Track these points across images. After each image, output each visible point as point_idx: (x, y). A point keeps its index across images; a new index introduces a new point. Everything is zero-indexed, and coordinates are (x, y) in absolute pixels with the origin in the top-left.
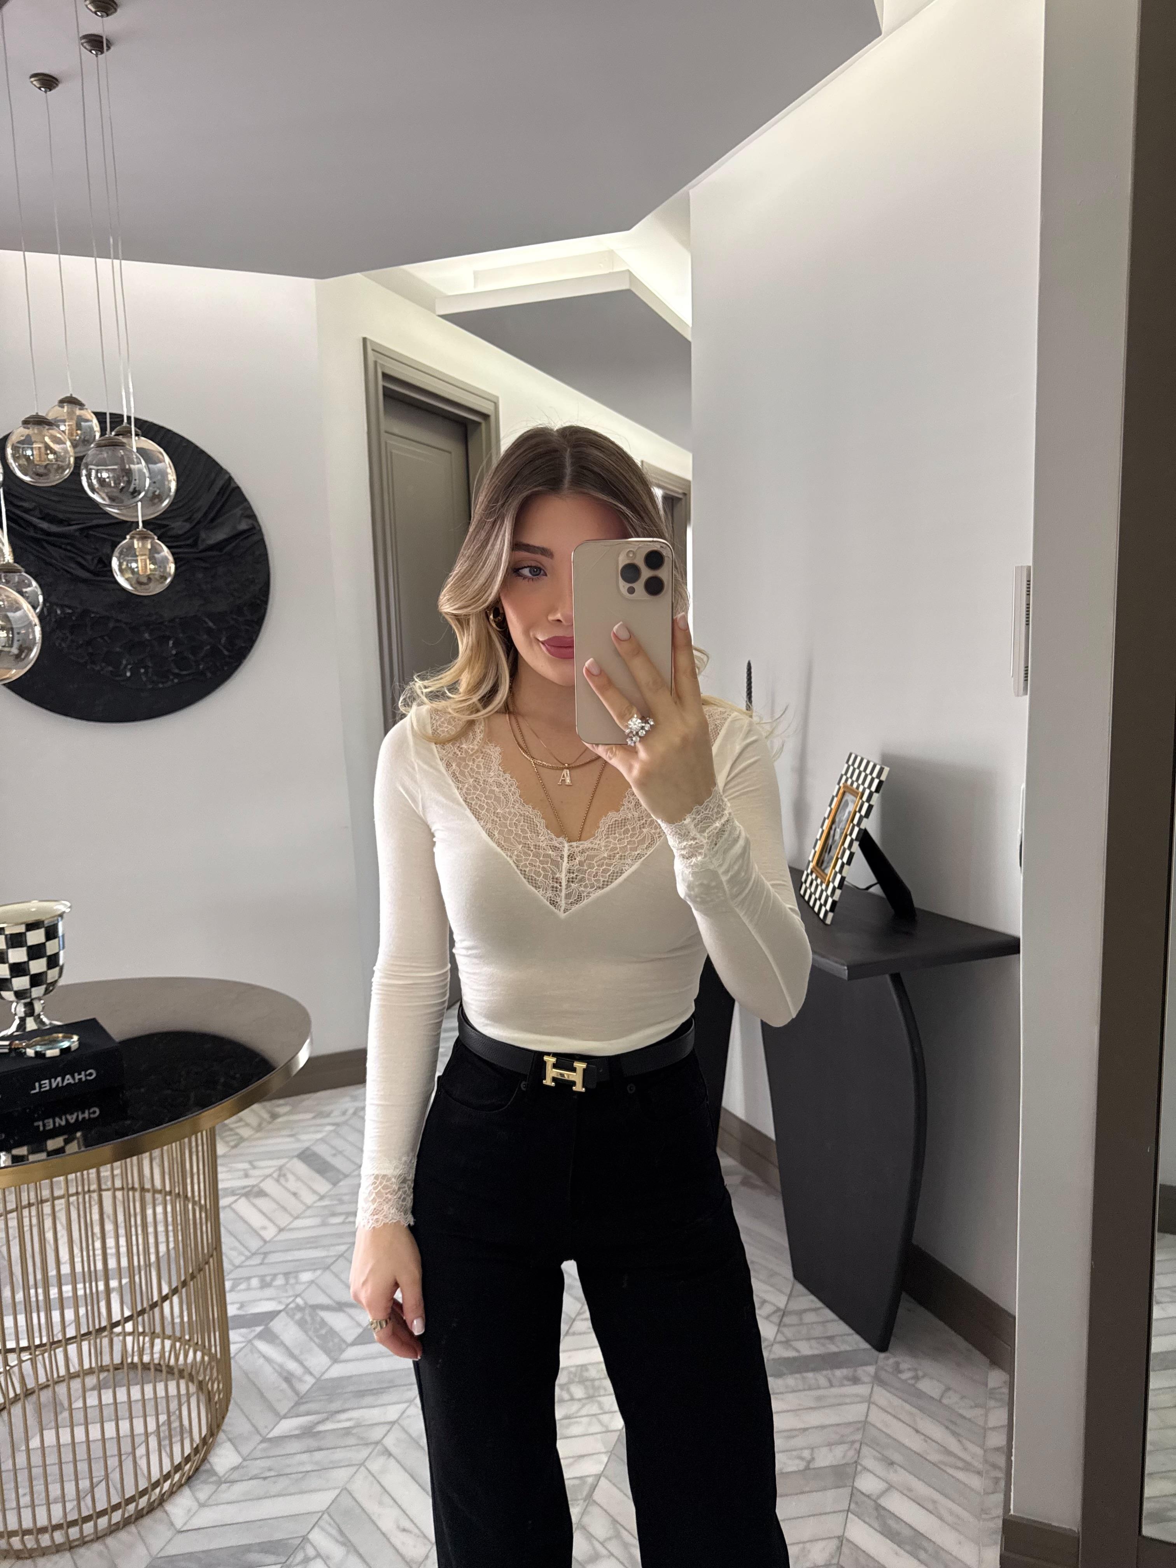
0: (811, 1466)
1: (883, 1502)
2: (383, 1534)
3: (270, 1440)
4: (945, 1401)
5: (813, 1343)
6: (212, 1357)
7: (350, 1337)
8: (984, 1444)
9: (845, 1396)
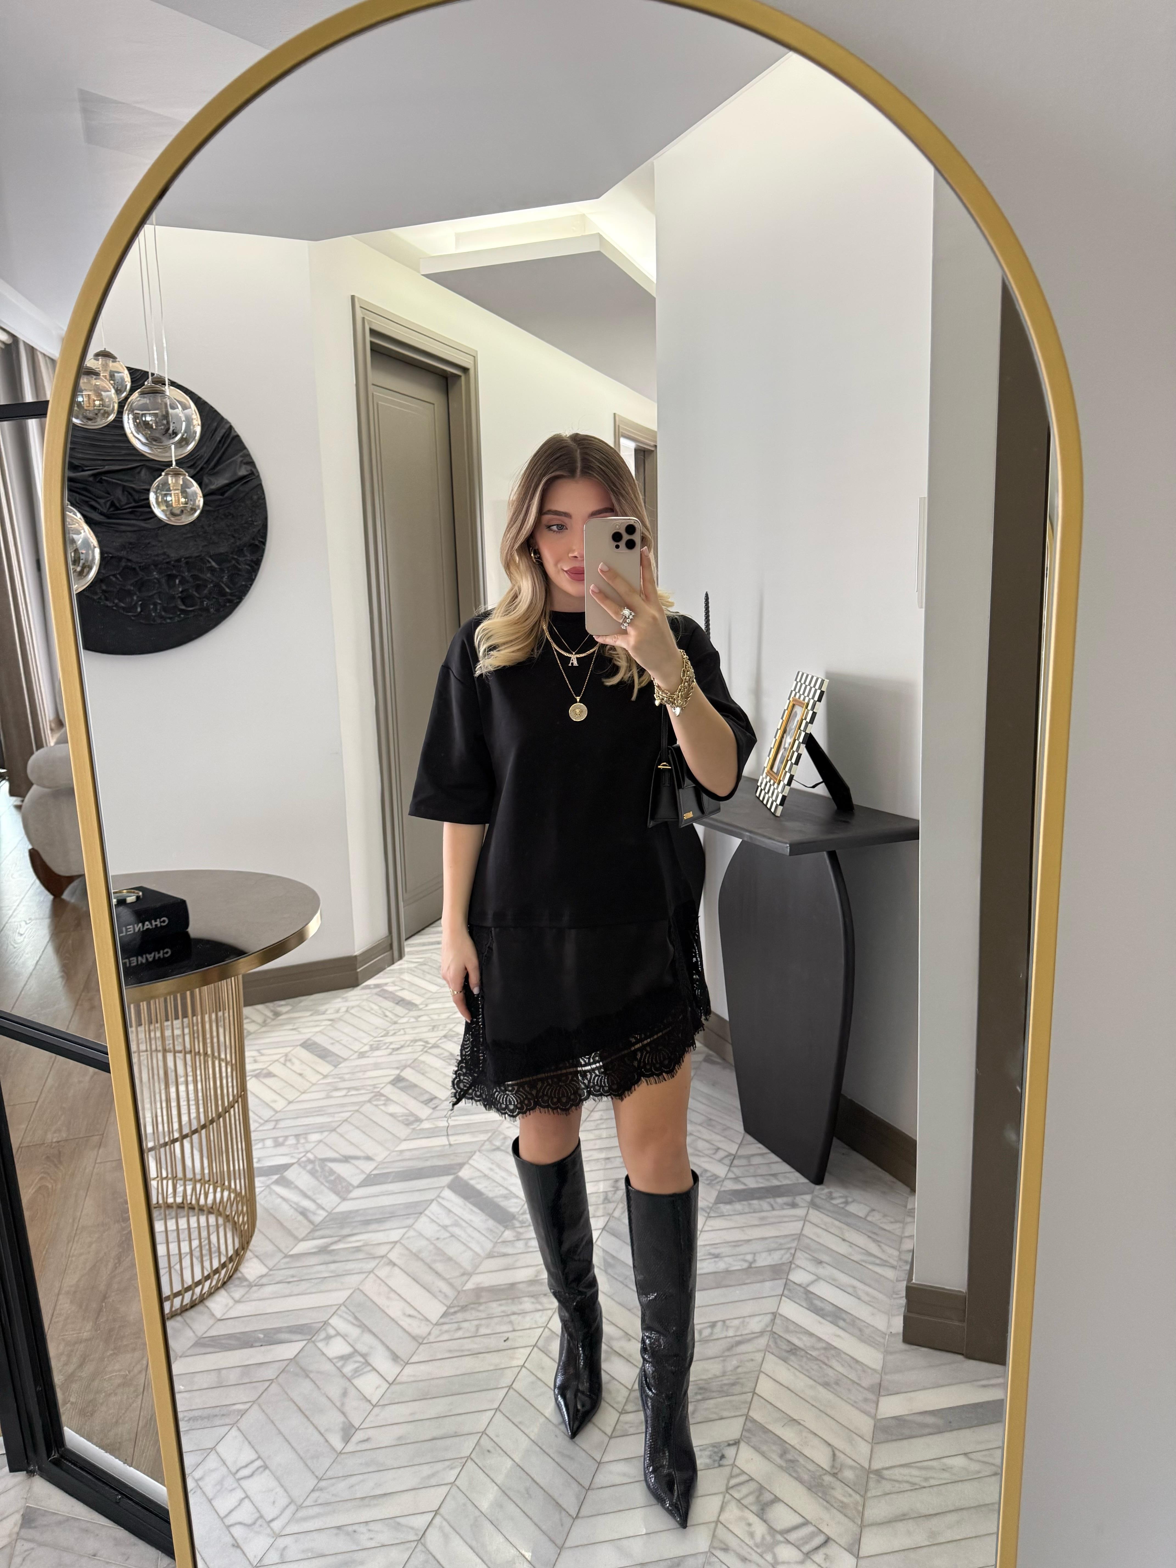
0: (753, 1265)
1: (811, 1289)
2: (393, 1320)
3: (292, 1256)
4: (869, 1218)
5: (760, 1179)
6: (238, 1194)
7: (356, 1181)
8: (900, 1248)
9: (785, 1216)
